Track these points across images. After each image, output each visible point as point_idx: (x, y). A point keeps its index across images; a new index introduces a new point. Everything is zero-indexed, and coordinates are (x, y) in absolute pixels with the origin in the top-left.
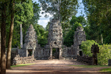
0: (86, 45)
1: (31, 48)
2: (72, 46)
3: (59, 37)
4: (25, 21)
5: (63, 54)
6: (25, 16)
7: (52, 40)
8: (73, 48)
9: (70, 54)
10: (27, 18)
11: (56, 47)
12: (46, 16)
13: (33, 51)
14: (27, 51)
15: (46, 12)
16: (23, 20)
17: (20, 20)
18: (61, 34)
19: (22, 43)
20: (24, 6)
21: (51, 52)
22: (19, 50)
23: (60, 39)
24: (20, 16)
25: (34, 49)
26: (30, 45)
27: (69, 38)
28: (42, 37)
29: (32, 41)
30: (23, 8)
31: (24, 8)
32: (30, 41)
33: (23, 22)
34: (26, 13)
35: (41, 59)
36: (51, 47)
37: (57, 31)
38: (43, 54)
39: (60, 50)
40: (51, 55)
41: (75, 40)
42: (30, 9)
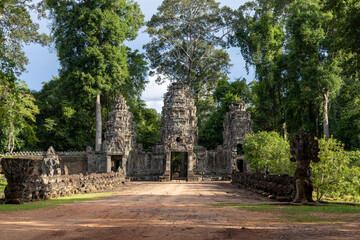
0: (257, 144)
1: (119, 153)
2: (219, 147)
3: (186, 127)
4: (108, 87)
5: (196, 167)
6: (107, 77)
7: (170, 132)
8: (220, 153)
9: (214, 168)
10: (113, 81)
11: (181, 149)
12: (159, 80)
13: (124, 160)
14: (109, 160)
15: (159, 71)
16: (102, 86)
17: (95, 86)
18: (192, 119)
19: (99, 141)
20: (104, 52)
21: (169, 162)
22: (90, 157)
23: (190, 132)
24: (95, 75)
25: (127, 153)
26: (117, 144)
27: (212, 130)
28: (150, 128)
29: (123, 135)
30: (102, 57)
31: (106, 57)
32: (116, 135)
33: (103, 90)
34: (109, 70)
35: (143, 179)
36: (168, 150)
37: (182, 112)
38: (149, 166)
39: (191, 158)
40: (168, 168)
41: (226, 133)
42: (119, 60)
